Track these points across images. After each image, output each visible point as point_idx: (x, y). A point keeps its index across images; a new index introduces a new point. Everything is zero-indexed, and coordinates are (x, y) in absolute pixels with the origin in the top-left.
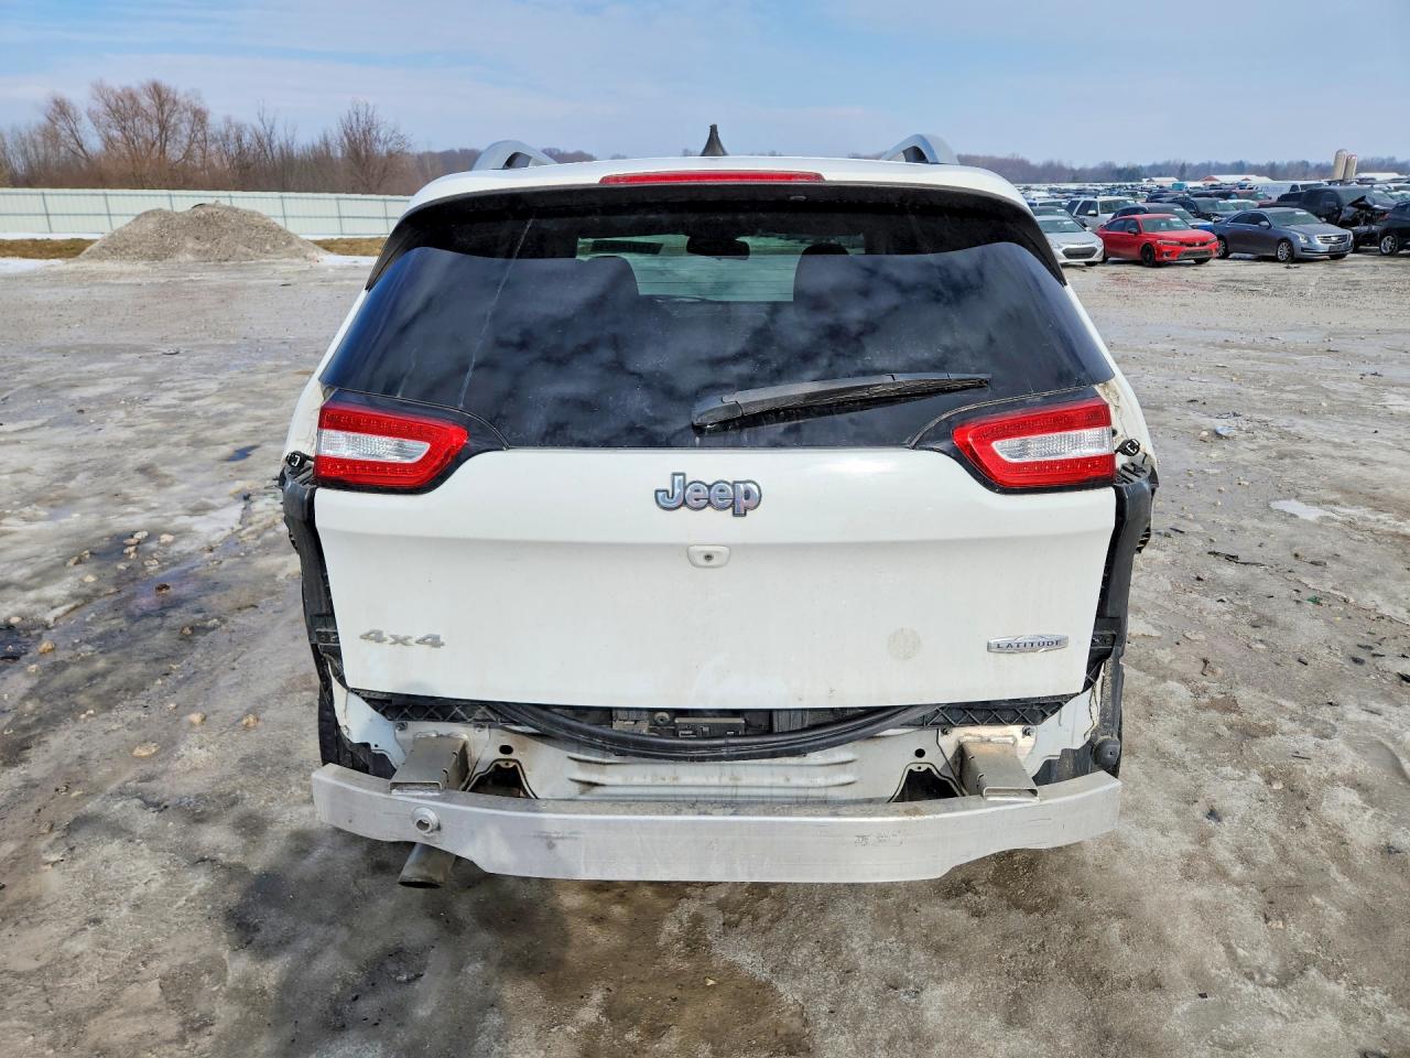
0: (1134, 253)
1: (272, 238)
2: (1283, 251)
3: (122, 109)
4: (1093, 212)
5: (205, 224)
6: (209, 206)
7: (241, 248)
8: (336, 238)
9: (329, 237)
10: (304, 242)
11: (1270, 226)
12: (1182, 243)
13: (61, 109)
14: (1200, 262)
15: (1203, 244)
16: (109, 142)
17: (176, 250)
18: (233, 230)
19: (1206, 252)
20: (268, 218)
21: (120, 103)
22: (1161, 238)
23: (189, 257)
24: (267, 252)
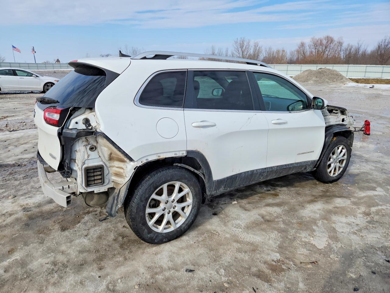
1: (338, 77)
3: (317, 44)
5: (320, 73)
6: (323, 69)
7: (327, 80)
8: (361, 78)
9: (359, 78)
10: (346, 79)
13: (303, 45)
16: (311, 52)
17: (309, 80)
18: (327, 75)
20: (338, 72)
21: (317, 42)
23: (312, 82)
24: (334, 81)
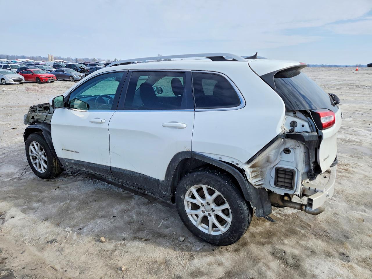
0: (34, 80)
2: (71, 79)
4: (9, 68)
11: (66, 73)
12: (47, 77)
14: (52, 82)
15: (53, 77)
19: (54, 79)
22: (41, 76)
